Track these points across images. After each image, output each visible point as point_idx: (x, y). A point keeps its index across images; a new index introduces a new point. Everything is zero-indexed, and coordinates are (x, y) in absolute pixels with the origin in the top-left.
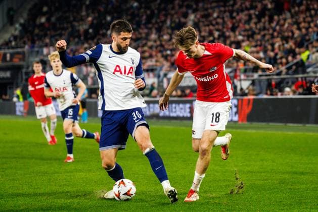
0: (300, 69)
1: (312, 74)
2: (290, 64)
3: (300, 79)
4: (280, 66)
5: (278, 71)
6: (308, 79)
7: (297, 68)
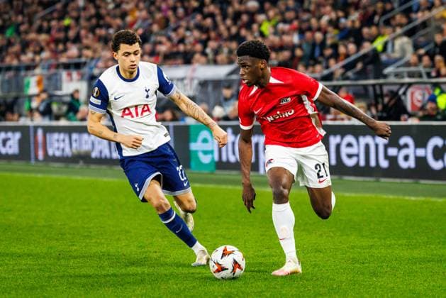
0: (370, 67)
1: (392, 79)
2: (353, 58)
3: (371, 89)
4: (332, 62)
5: (326, 72)
6: (386, 89)
7: (365, 65)
